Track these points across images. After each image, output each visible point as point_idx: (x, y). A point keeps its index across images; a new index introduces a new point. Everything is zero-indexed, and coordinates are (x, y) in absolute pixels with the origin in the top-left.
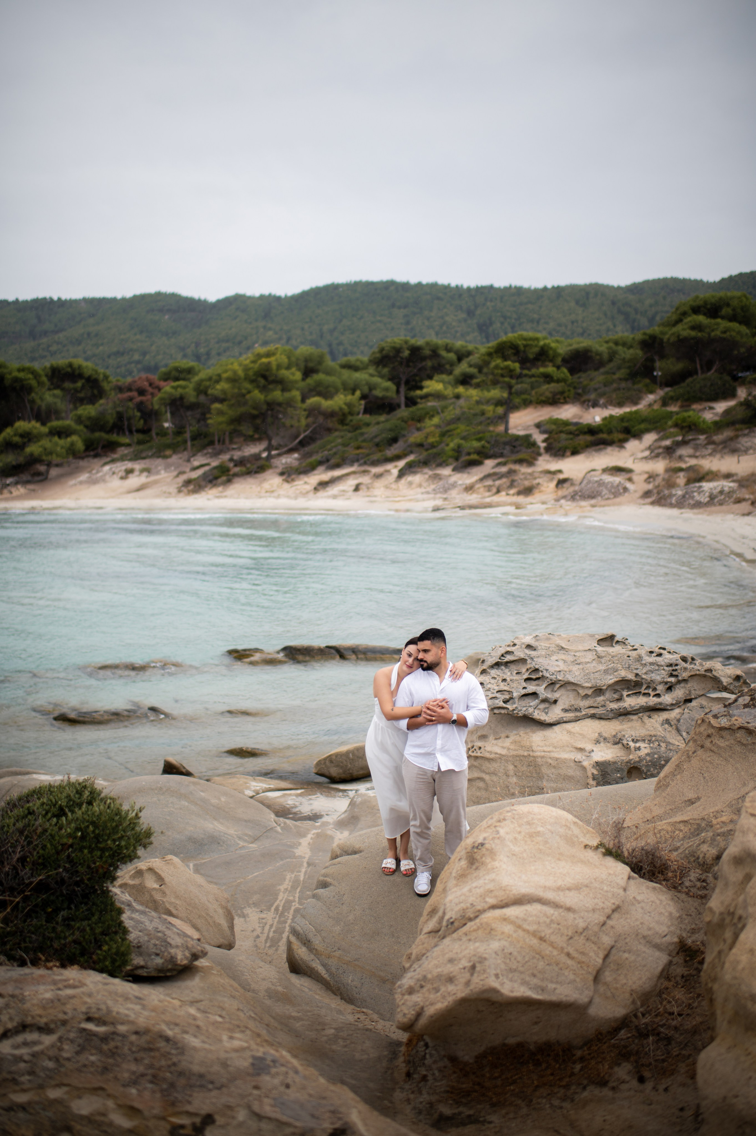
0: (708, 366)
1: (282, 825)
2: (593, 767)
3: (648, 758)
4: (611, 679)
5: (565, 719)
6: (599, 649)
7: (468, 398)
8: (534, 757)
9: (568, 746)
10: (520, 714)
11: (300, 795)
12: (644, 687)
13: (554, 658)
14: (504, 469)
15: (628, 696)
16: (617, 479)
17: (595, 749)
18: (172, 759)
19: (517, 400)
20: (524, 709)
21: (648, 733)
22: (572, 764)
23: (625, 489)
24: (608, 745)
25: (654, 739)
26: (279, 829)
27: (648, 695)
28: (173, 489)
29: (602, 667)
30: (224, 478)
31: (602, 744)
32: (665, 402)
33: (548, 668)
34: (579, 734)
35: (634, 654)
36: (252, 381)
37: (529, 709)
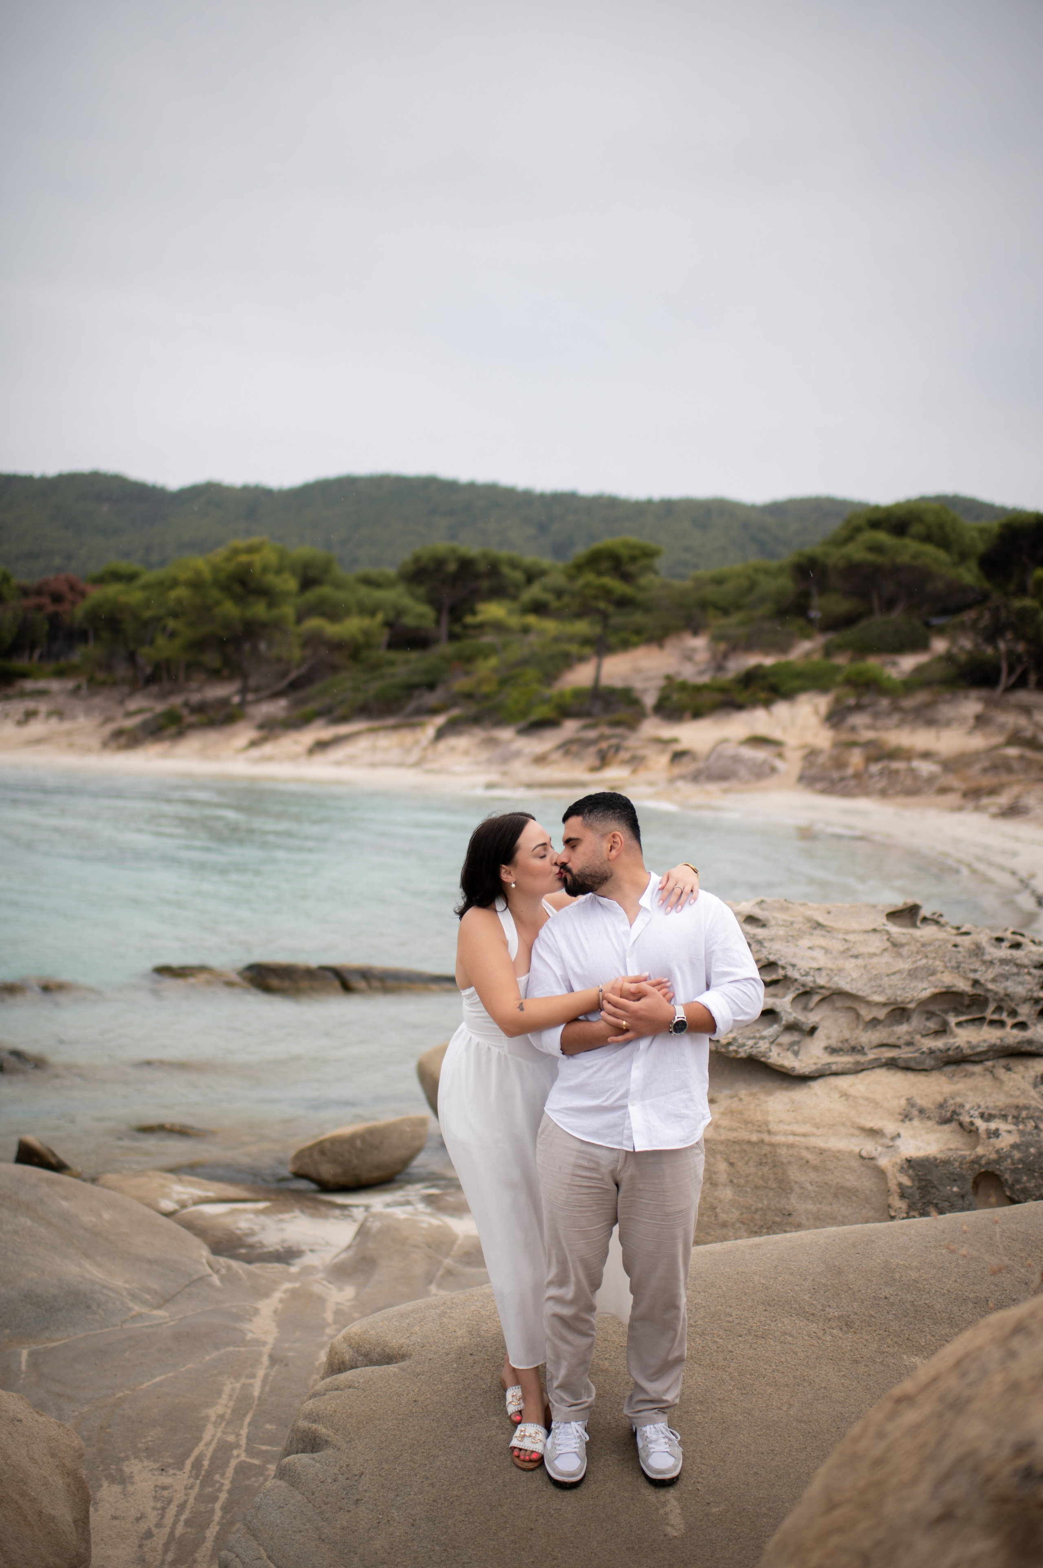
0: (889, 604)
1: (223, 1271)
2: (902, 1170)
3: (1017, 1155)
4: (924, 990)
5: (834, 1068)
6: (895, 930)
7: (542, 632)
8: (772, 1145)
9: (844, 1125)
10: (742, 1054)
11: (264, 1212)
12: (992, 1007)
13: (805, 942)
14: (592, 734)
15: (959, 1024)
16: (760, 754)
17: (902, 1132)
18: (32, 1139)
19: (613, 640)
20: (750, 1043)
21: (1009, 1101)
22: (855, 1164)
23: (773, 770)
24: (930, 1123)
25: (1024, 1114)
26: (215, 1280)
27: (1001, 1024)
28: (95, 742)
29: (905, 965)
30: (173, 730)
31: (916, 1122)
32: (828, 651)
33: (794, 961)
34: (866, 1099)
35: (965, 941)
36: (225, 588)
37: (761, 1043)
